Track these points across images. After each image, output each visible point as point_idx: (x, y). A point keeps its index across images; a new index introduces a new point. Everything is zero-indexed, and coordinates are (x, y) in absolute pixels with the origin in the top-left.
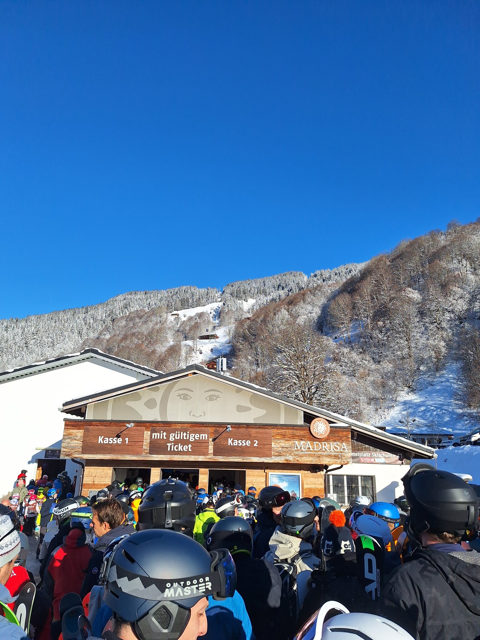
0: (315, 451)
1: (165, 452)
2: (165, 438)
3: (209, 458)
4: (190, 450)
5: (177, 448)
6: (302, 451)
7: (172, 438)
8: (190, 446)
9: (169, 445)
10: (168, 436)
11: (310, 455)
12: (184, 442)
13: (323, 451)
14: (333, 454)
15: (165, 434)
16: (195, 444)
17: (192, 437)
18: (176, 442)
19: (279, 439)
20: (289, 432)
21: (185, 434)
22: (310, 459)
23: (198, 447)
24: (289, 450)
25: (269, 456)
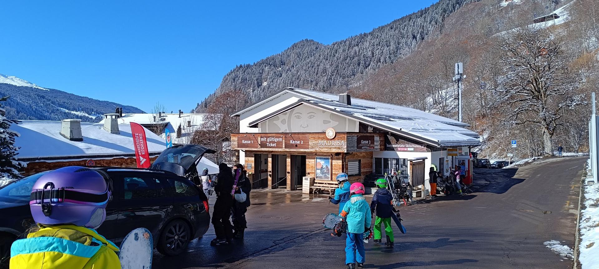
0: (329, 146)
1: (267, 147)
2: (266, 140)
3: (283, 150)
4: (276, 146)
5: (271, 145)
6: (323, 146)
7: (268, 141)
8: (275, 144)
9: (267, 143)
10: (267, 140)
11: (326, 148)
12: (274, 142)
13: (332, 146)
14: (337, 147)
15: (266, 139)
16: (277, 143)
17: (276, 140)
18: (270, 142)
19: (312, 140)
20: (317, 136)
21: (273, 139)
22: (326, 150)
23: (279, 145)
24: (316, 145)
25: (308, 148)
